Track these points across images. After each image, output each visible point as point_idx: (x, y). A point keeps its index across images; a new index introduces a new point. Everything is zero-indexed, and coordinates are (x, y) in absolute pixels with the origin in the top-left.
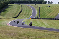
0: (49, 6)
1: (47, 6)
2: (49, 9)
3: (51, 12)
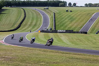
0: (71, 11)
1: (67, 11)
2: (70, 16)
3: (74, 21)
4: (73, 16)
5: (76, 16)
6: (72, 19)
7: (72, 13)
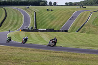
0: (52, 10)
1: (48, 10)
2: (50, 15)
3: (55, 20)
4: (54, 15)
5: (56, 15)
6: (52, 18)
7: (52, 12)
